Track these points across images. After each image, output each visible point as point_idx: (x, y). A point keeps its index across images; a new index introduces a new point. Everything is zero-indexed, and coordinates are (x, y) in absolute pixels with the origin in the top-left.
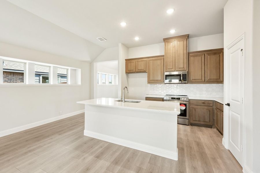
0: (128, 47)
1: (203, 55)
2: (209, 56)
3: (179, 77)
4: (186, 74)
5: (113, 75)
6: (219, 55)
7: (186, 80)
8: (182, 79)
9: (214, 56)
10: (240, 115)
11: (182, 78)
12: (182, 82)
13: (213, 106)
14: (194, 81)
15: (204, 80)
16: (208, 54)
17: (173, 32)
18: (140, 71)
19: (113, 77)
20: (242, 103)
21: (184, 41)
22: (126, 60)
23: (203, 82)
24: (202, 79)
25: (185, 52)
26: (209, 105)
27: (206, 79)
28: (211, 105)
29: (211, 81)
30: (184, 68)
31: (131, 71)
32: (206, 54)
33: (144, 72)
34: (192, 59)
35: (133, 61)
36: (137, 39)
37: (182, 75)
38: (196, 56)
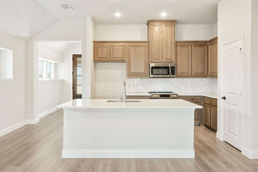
0: (96, 23)
1: (190, 46)
2: (195, 48)
3: (167, 69)
4: (174, 67)
5: (53, 62)
6: (204, 48)
7: (174, 73)
8: (170, 73)
9: (199, 48)
10: (237, 106)
11: (170, 71)
12: (170, 76)
13: (201, 102)
14: (181, 75)
15: (190, 74)
16: (195, 46)
17: (164, 15)
18: (116, 59)
19: (53, 65)
20: (241, 95)
21: (171, 27)
22: (94, 42)
23: (190, 76)
24: (189, 73)
25: (173, 40)
26: (198, 101)
27: (193, 73)
28: (199, 101)
29: (197, 75)
30: (171, 59)
31: (103, 59)
32: (192, 45)
33: (123, 61)
34: (179, 49)
35: (105, 44)
36: (118, 15)
37: (170, 67)
38: (184, 46)
